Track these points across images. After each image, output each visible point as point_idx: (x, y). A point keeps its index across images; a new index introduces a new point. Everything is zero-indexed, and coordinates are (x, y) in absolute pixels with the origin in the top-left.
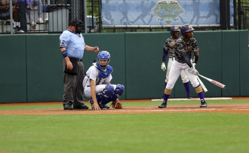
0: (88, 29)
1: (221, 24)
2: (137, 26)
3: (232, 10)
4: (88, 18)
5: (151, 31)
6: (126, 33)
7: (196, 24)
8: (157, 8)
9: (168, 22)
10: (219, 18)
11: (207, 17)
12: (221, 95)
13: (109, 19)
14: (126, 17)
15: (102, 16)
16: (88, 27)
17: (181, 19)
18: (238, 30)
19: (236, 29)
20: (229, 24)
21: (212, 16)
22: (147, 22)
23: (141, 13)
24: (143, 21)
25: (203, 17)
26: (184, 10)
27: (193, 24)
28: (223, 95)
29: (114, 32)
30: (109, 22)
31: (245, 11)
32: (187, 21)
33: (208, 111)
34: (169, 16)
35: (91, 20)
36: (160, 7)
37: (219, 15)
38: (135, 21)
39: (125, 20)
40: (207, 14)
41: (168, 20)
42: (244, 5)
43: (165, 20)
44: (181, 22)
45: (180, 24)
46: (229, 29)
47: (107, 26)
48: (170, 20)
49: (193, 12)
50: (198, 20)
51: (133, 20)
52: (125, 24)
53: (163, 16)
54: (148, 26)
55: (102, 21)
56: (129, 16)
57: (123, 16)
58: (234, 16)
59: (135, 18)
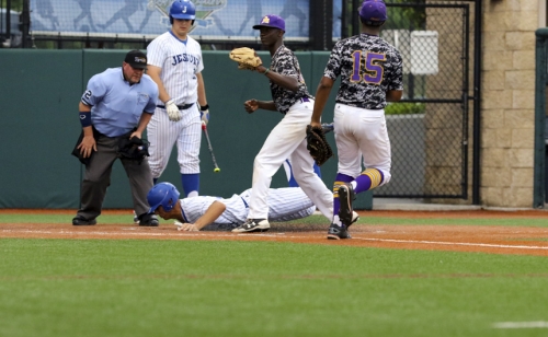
1: (310, 36)
2: (113, 35)
6: (87, 50)
7: (252, 35)
10: (306, 22)
13: (46, 17)
14: (86, 12)
15: (31, 8)
17: (217, 21)
21: (291, 16)
22: (136, 26)
23: (124, 4)
24: (128, 23)
27: (245, 35)
29: (60, 47)
30: (47, 23)
32: (231, 28)
35: (4, 17)
37: (307, 16)
38: (109, 23)
39: (85, 21)
44: (217, 29)
45: (213, 34)
47: (41, 33)
49: (246, 7)
51: (103, 22)
52: (84, 29)
54: (140, 36)
55: (31, 20)
56: (93, 11)
57: (80, 10)
58: (343, 18)
59: (110, 16)
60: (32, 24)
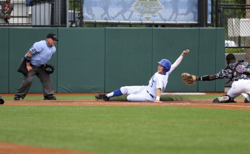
0: (70, 23)
1: (198, 21)
2: (117, 21)
3: (210, 8)
4: (69, 13)
5: (130, 26)
6: (107, 28)
7: (175, 21)
8: (137, 5)
9: (148, 19)
10: (197, 15)
11: (186, 14)
12: (197, 91)
13: (90, 14)
14: (106, 12)
15: (84, 11)
16: (69, 21)
17: (160, 15)
18: (215, 28)
19: (213, 26)
20: (206, 21)
21: (191, 13)
22: (127, 17)
24: (124, 17)
25: (182, 14)
26: (163, 7)
28: (199, 90)
29: (95, 27)
30: (90, 17)
31: (222, 9)
32: (166, 18)
33: (183, 105)
34: (149, 12)
35: (73, 14)
36: (140, 4)
37: (197, 13)
38: (116, 16)
39: (106, 16)
40: (185, 11)
41: (147, 16)
42: (222, 3)
43: (144, 16)
44: (160, 19)
45: (159, 21)
46: (206, 27)
47: (88, 21)
48: (149, 16)
49: (172, 9)
50: (176, 17)
51: (113, 16)
52: (105, 19)
53: (143, 12)
54: (128, 22)
55: (84, 15)
56: (109, 11)
57: (104, 12)
58: (212, 14)
59: (116, 14)
60: (84, 17)
